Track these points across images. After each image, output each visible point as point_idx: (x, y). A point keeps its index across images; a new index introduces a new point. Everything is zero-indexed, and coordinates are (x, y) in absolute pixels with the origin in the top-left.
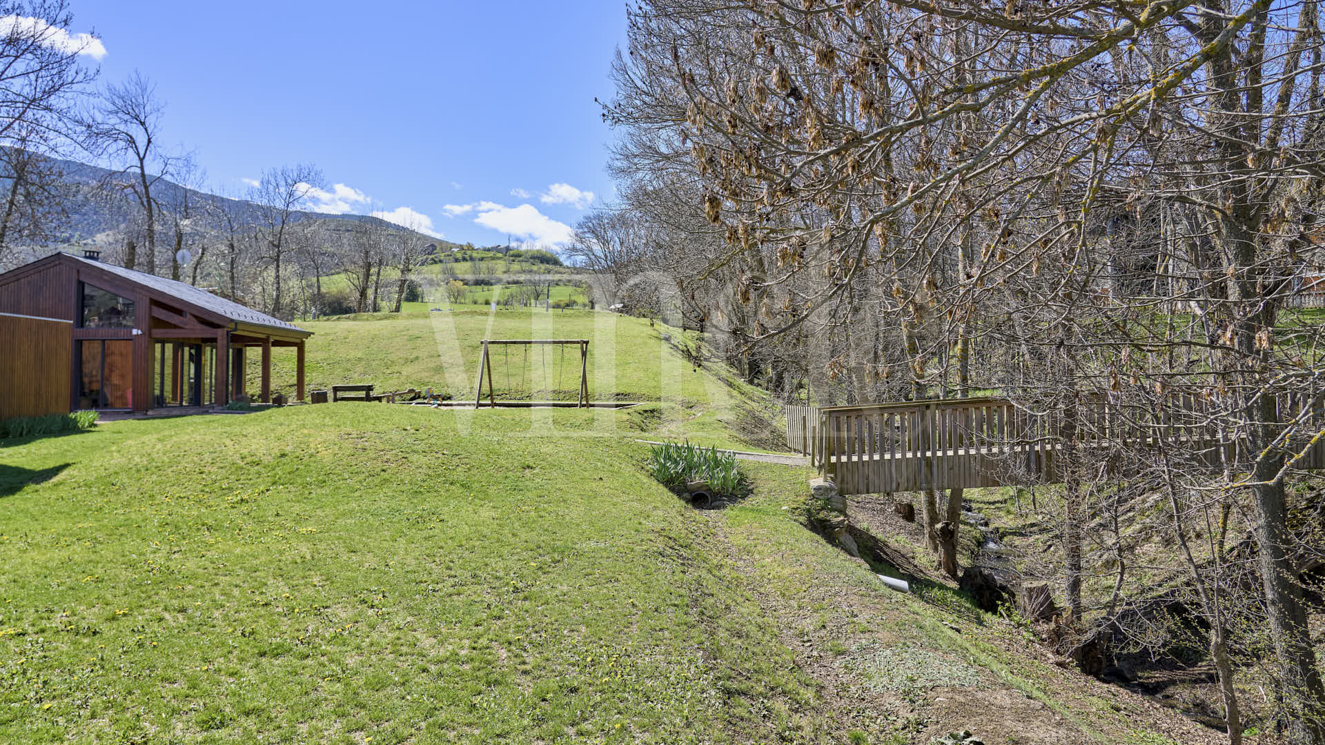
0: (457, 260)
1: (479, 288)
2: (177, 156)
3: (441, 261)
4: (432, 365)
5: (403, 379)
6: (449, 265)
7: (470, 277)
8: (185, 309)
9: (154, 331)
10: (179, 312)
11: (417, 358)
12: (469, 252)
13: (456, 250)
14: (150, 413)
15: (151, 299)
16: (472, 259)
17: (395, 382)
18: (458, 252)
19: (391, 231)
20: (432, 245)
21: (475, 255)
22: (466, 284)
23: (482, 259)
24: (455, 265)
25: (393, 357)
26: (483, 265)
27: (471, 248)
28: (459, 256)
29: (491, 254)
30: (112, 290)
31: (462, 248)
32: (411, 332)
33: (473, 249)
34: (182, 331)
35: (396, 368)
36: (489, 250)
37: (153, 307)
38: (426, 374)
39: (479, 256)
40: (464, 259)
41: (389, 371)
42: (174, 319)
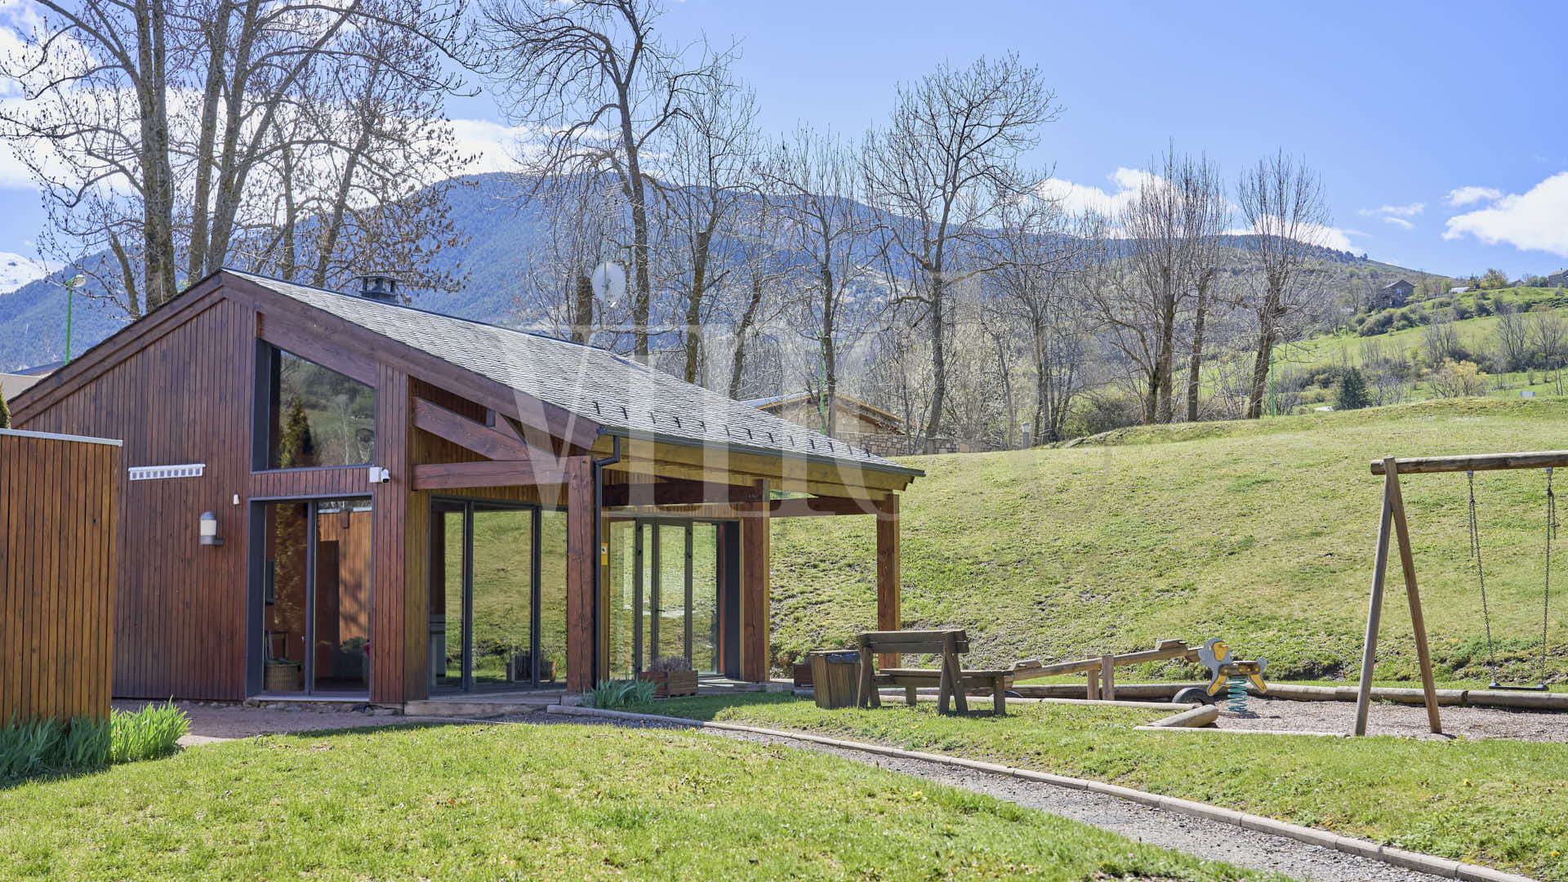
0: (1463, 315)
1: (1522, 377)
2: (696, 68)
3: (1424, 320)
4: (1290, 563)
5: (1197, 605)
6: (1443, 329)
7: (1495, 350)
8: (488, 402)
9: (423, 470)
10: (476, 413)
11: (1249, 543)
12: (1493, 294)
13: (1460, 290)
14: (412, 708)
15: (411, 378)
16: (1500, 308)
17: (1177, 614)
18: (1467, 294)
19: (1309, 263)
20: (1402, 283)
21: (1507, 297)
22: (1489, 370)
23: (1527, 307)
24: (1461, 326)
25: (1181, 541)
26: (1530, 321)
27: (1497, 281)
28: (1470, 303)
29: (1550, 293)
30: (330, 362)
31: (1475, 284)
32: (1242, 469)
33: (1504, 285)
34: (483, 467)
35: (1181, 576)
36: (1544, 284)
37: (420, 402)
38: (1268, 591)
39: (1518, 301)
40: (1483, 311)
41: (1161, 584)
42: (464, 433)
